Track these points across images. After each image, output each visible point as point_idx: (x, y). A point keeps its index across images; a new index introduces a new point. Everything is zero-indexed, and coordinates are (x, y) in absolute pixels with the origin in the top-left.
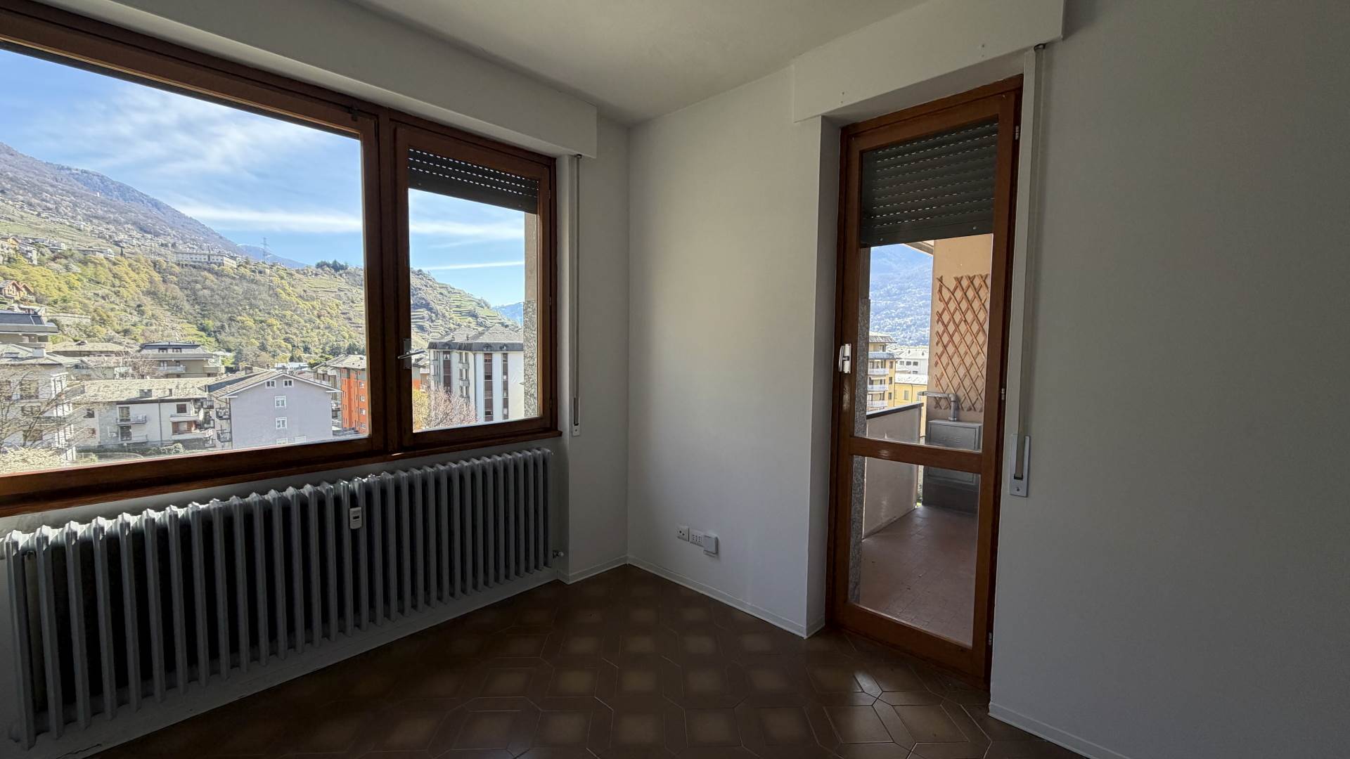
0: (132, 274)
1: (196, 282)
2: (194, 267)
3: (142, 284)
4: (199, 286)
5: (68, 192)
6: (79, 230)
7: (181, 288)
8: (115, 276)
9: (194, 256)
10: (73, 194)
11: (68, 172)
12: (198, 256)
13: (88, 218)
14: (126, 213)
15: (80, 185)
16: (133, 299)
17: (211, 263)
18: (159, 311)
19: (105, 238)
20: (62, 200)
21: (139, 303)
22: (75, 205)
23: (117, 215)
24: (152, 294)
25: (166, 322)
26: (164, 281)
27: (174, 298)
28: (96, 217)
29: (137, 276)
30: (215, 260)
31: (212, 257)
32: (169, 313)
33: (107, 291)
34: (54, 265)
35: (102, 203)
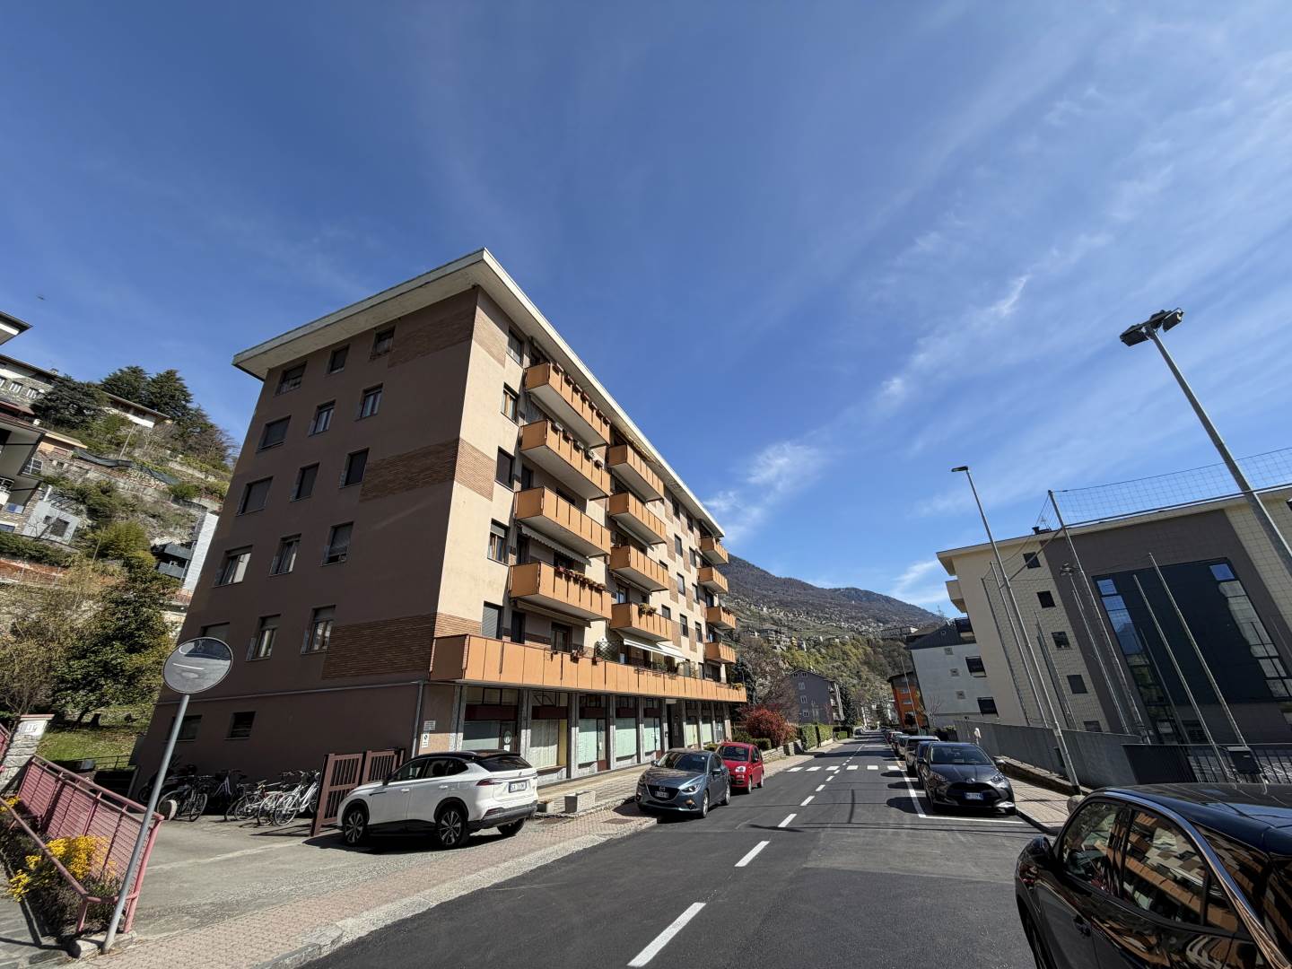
0: (854, 650)
1: (894, 651)
2: (892, 639)
3: (860, 657)
4: (896, 654)
5: (837, 605)
6: (841, 628)
7: (885, 657)
8: (844, 653)
9: (891, 631)
10: (840, 605)
11: (839, 592)
12: (894, 631)
13: (846, 620)
14: (868, 611)
15: (845, 598)
16: (854, 668)
17: (903, 634)
18: (871, 676)
19: (854, 631)
20: (834, 611)
21: (857, 670)
22: (841, 612)
23: (863, 614)
24: (866, 663)
25: (877, 684)
26: (875, 652)
27: (881, 665)
28: (851, 618)
29: (857, 651)
30: (906, 632)
31: (903, 630)
32: (879, 677)
33: (839, 664)
34: (813, 650)
35: (855, 607)
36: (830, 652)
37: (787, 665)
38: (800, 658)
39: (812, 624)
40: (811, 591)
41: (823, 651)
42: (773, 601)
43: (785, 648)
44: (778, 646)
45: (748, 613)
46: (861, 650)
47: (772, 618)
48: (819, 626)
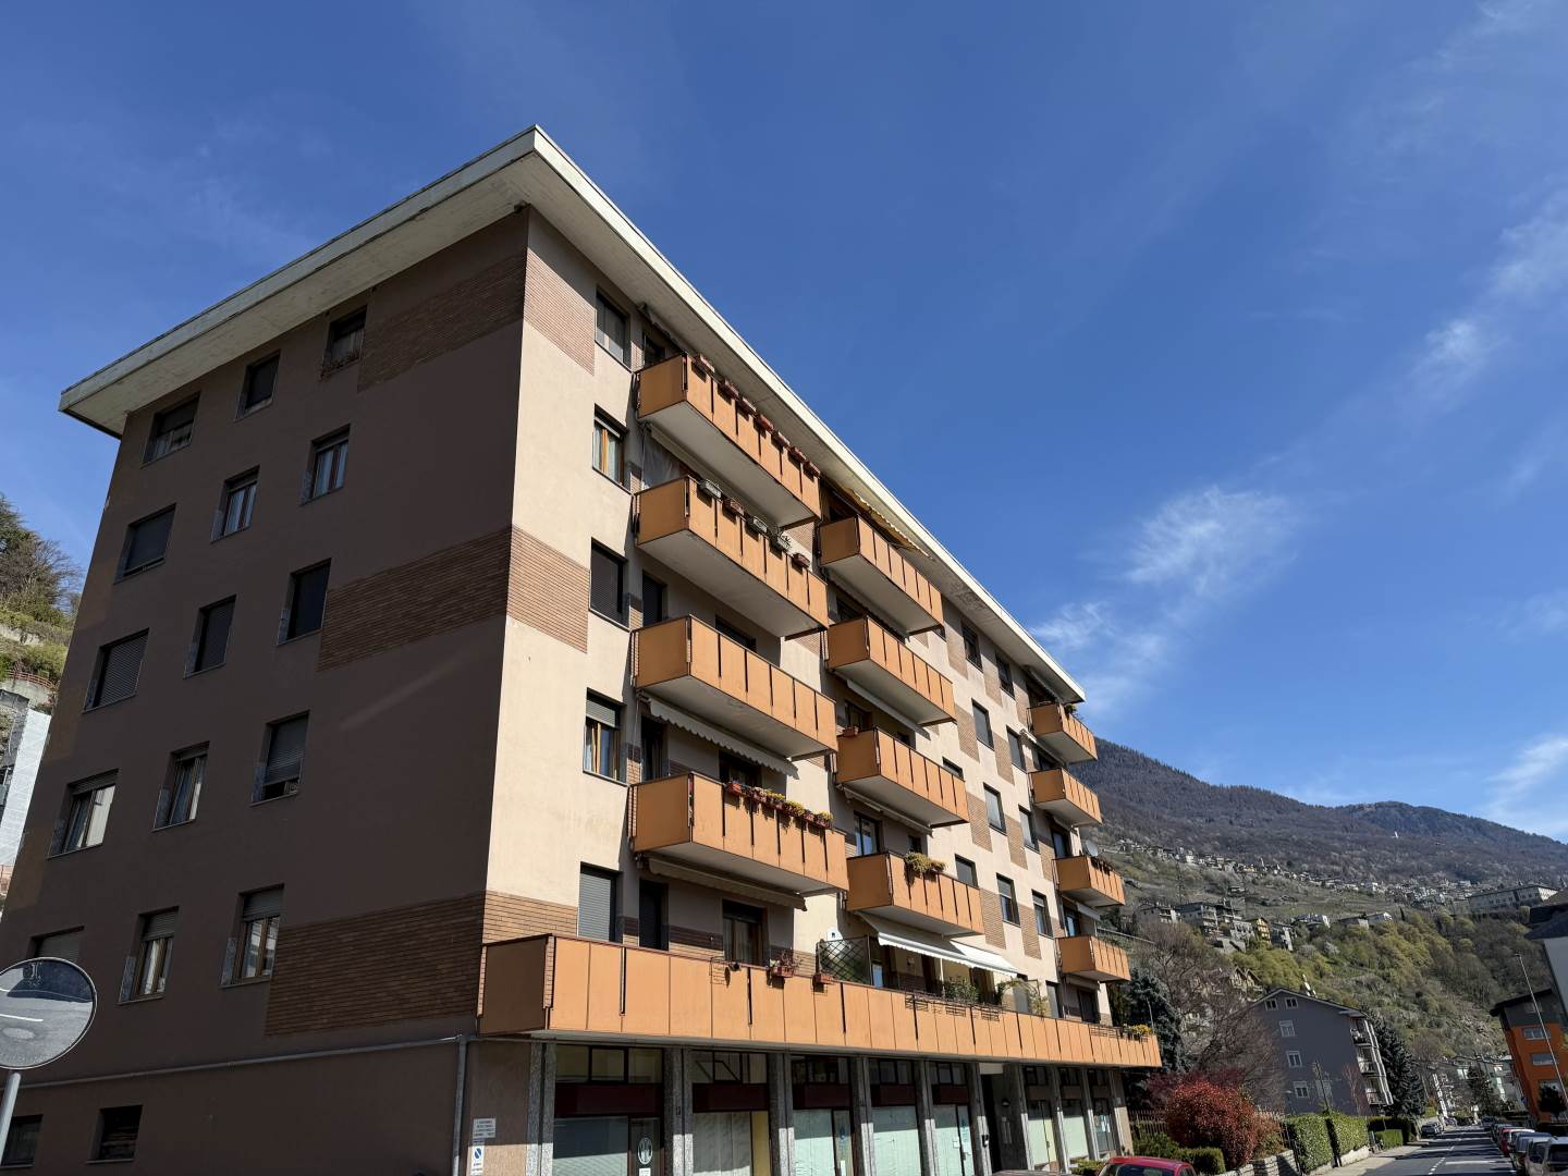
0: (1405, 944)
1: (1502, 942)
2: (1496, 917)
3: (1421, 959)
4: (1507, 950)
5: (1358, 842)
6: (1371, 895)
7: (1482, 959)
8: (1383, 951)
9: (1493, 898)
10: (1365, 844)
11: (1360, 813)
12: (1499, 897)
13: (1383, 877)
14: (1433, 854)
15: (1374, 827)
16: (1409, 984)
17: (1522, 904)
18: (1452, 1002)
19: (1403, 901)
20: (1352, 856)
21: (1417, 990)
22: (1368, 859)
23: (1421, 861)
24: (1439, 972)
25: (1467, 1020)
26: (1455, 945)
27: (1473, 977)
28: (1396, 871)
29: (1413, 947)
30: (1527, 898)
31: (1520, 894)
32: (1470, 1004)
33: (1372, 976)
34: (1308, 947)
35: (1402, 846)
36: (1350, 950)
37: (1250, 983)
38: (1279, 967)
39: (1302, 887)
40: (1295, 815)
41: (1332, 948)
42: (1208, 840)
43: (1242, 945)
44: (1226, 941)
45: (1152, 868)
46: (1422, 945)
47: (1207, 878)
48: (1318, 893)
